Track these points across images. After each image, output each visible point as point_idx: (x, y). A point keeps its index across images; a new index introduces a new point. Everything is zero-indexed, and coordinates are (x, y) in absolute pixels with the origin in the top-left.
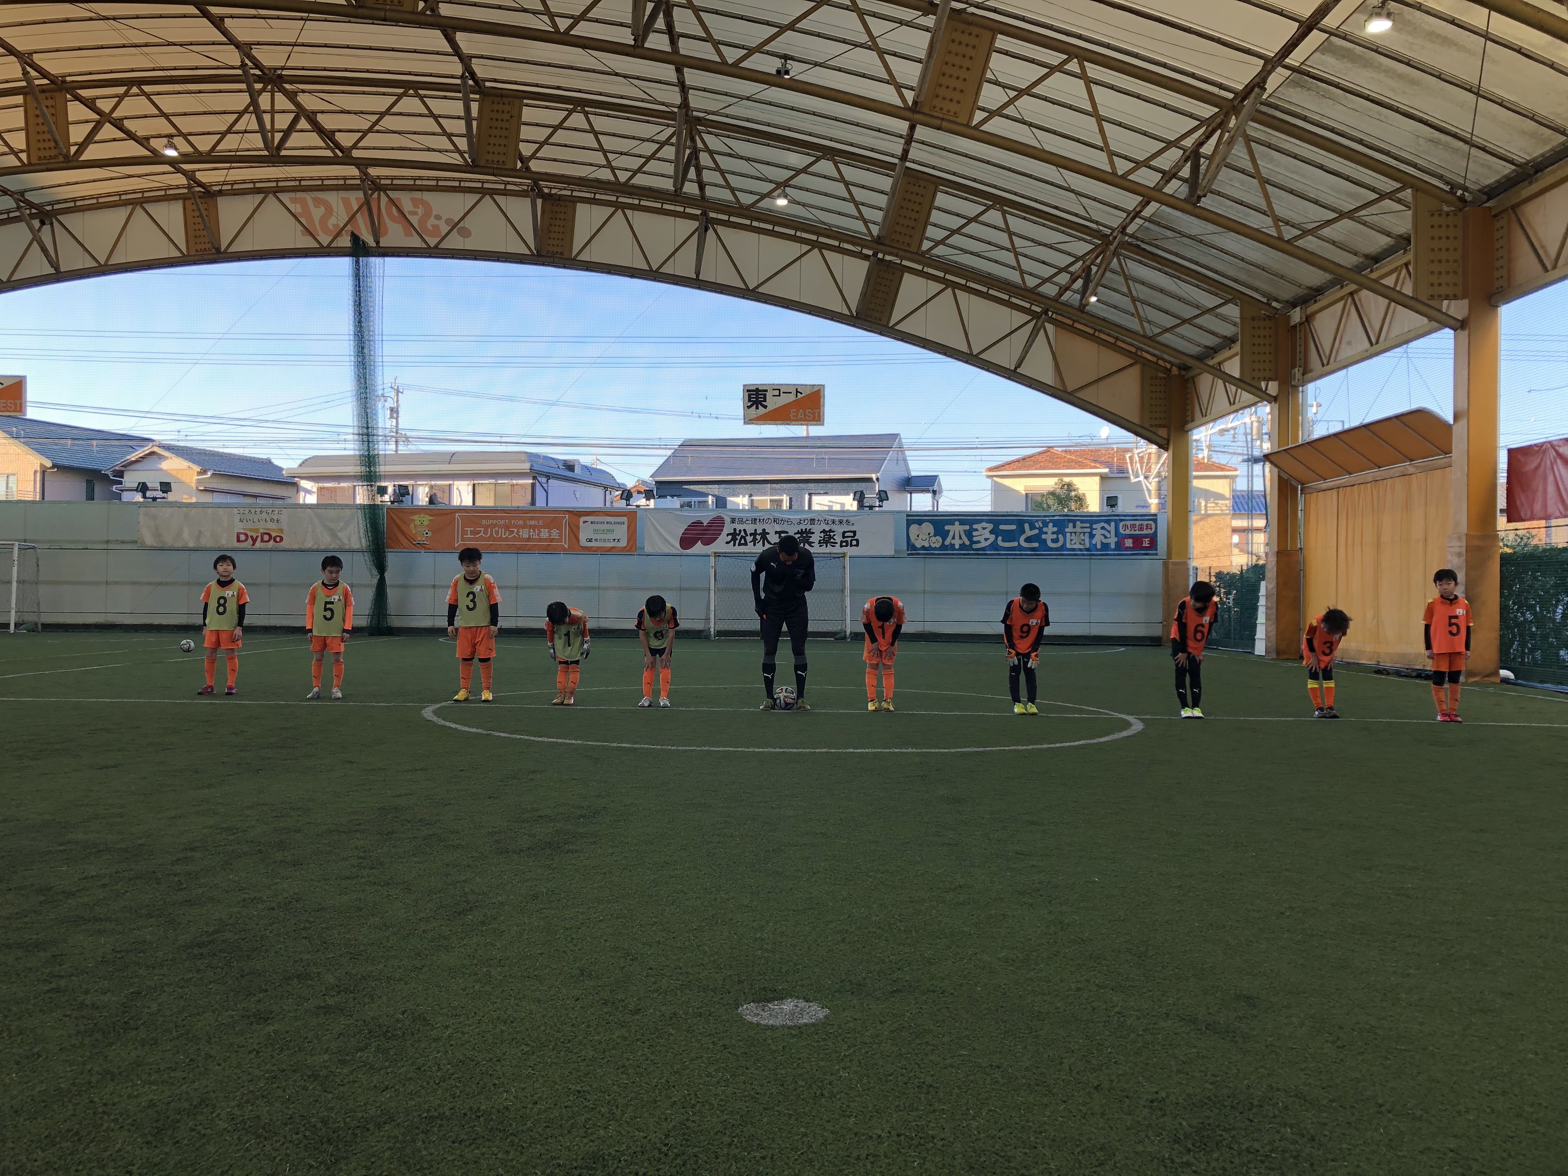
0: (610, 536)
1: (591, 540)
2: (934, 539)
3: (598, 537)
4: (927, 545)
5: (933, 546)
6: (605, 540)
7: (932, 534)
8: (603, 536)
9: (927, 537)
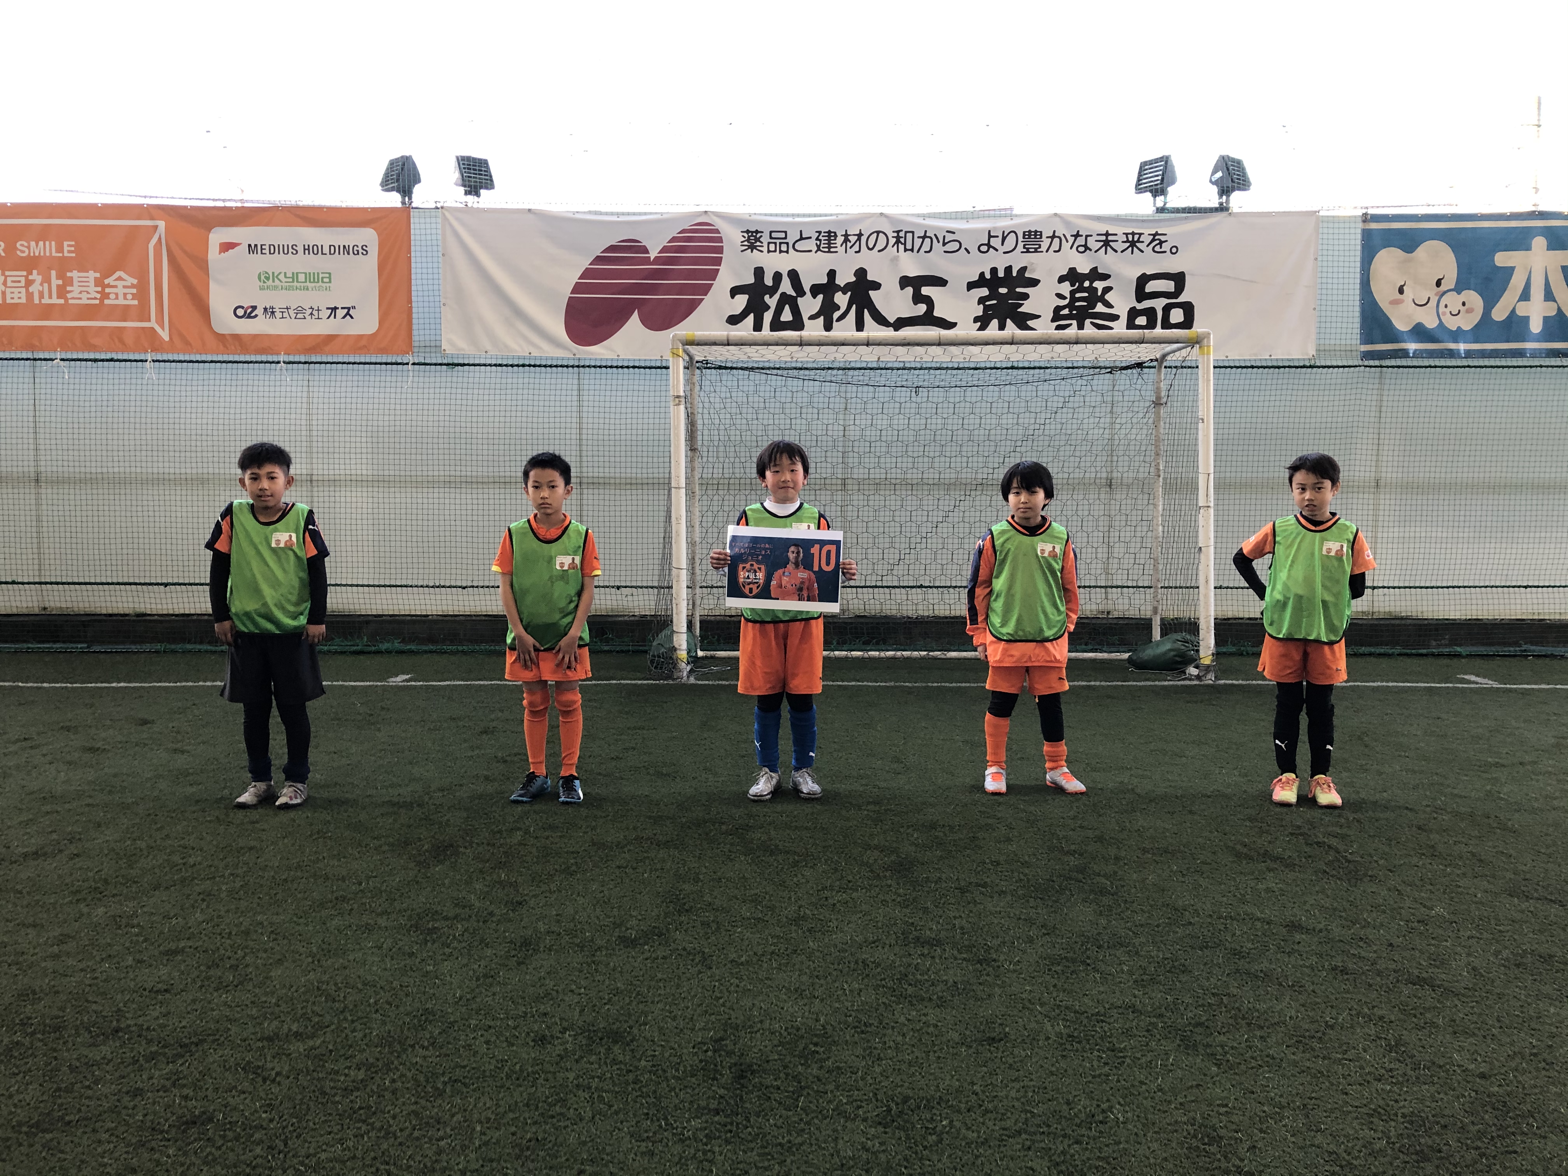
0: (323, 300)
1: (249, 313)
2: (1453, 301)
3: (278, 300)
4: (1431, 323)
5: (1452, 324)
6: (300, 310)
7: (1450, 282)
8: (295, 299)
9: (1432, 292)
